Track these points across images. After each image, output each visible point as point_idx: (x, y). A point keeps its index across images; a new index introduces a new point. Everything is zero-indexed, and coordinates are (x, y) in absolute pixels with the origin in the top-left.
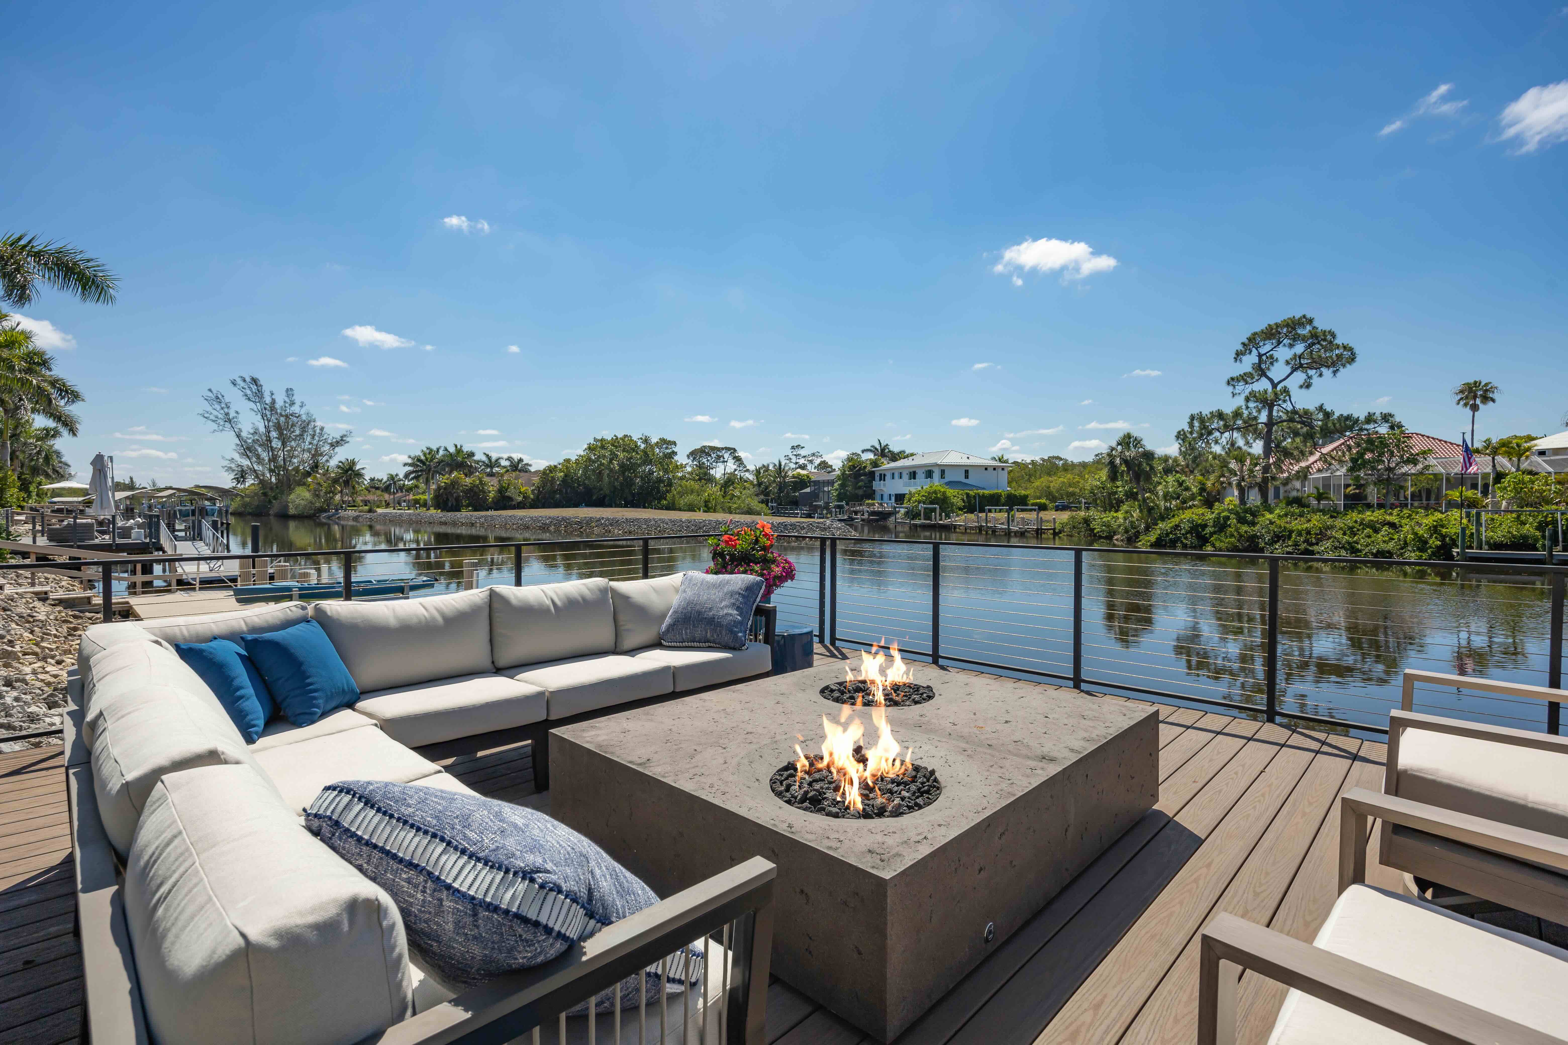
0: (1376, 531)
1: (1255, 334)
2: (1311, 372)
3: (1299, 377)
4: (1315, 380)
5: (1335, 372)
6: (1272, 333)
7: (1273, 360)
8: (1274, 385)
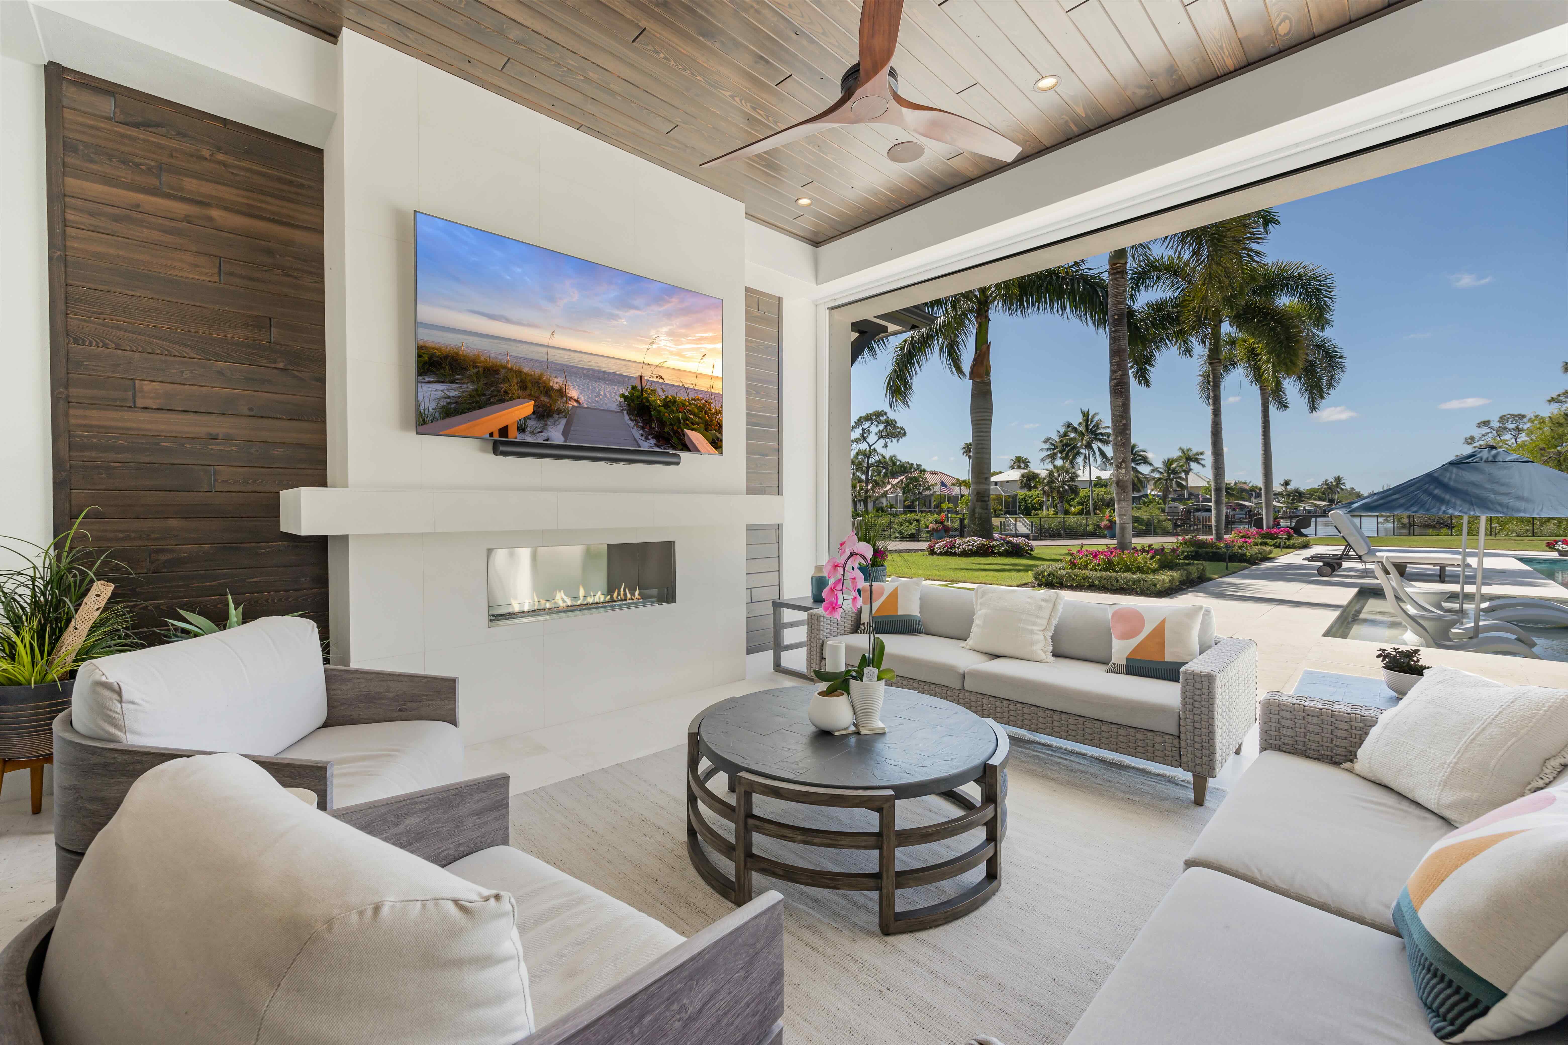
0: (911, 524)
1: (861, 417)
2: (887, 440)
3: (882, 441)
4: (889, 444)
5: (898, 440)
6: (868, 418)
7: (869, 432)
8: (870, 447)
